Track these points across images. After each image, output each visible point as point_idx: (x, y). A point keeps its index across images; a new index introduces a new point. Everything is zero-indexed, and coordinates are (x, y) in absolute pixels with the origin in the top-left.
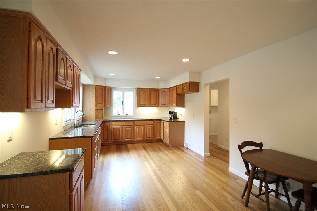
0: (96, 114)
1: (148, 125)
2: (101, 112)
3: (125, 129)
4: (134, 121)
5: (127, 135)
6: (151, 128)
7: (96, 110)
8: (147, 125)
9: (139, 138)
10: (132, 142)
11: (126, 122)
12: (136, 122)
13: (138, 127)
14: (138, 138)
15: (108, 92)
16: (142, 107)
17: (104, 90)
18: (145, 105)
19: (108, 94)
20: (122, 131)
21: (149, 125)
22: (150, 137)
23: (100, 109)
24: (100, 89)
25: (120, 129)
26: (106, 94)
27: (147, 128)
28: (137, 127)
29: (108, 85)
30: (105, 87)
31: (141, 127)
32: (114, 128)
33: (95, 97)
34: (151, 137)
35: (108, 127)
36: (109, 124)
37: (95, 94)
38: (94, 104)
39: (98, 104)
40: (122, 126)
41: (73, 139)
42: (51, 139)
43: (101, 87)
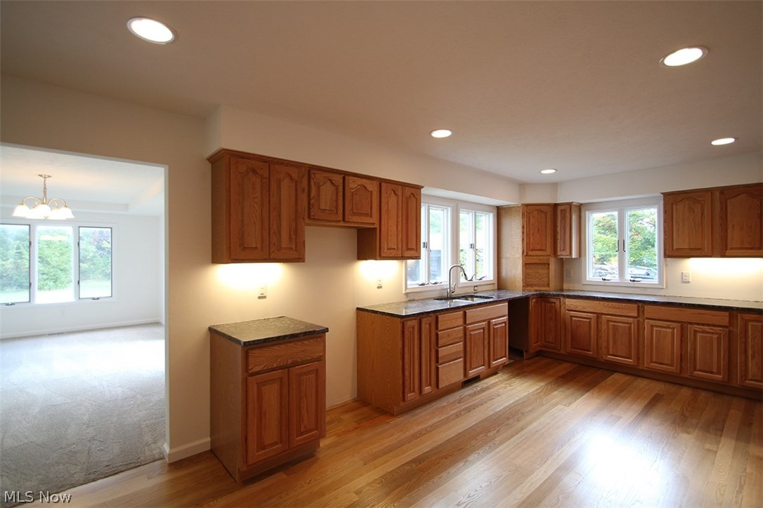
0: (526, 276)
1: (703, 325)
2: (542, 271)
3: (608, 324)
4: (640, 305)
5: (614, 343)
6: (715, 336)
7: (526, 265)
8: (698, 324)
9: (661, 364)
10: (634, 372)
11: (610, 304)
12: (646, 307)
13: (657, 326)
14: (655, 362)
15: (564, 218)
16: (692, 259)
17: (549, 215)
18: (699, 249)
19: (565, 224)
20: (598, 330)
21: (708, 325)
22: (712, 373)
23: (539, 262)
24: (535, 213)
25: (590, 322)
26: (559, 224)
27: (699, 335)
28: (652, 326)
29: (561, 199)
30: (556, 205)
31: (668, 327)
32: (571, 317)
33: (523, 233)
34: (715, 370)
35: (556, 310)
36: (558, 303)
37: (523, 227)
38: (520, 251)
39: (532, 250)
40: (599, 315)
41: (379, 316)
42: (358, 309)
43: (539, 207)
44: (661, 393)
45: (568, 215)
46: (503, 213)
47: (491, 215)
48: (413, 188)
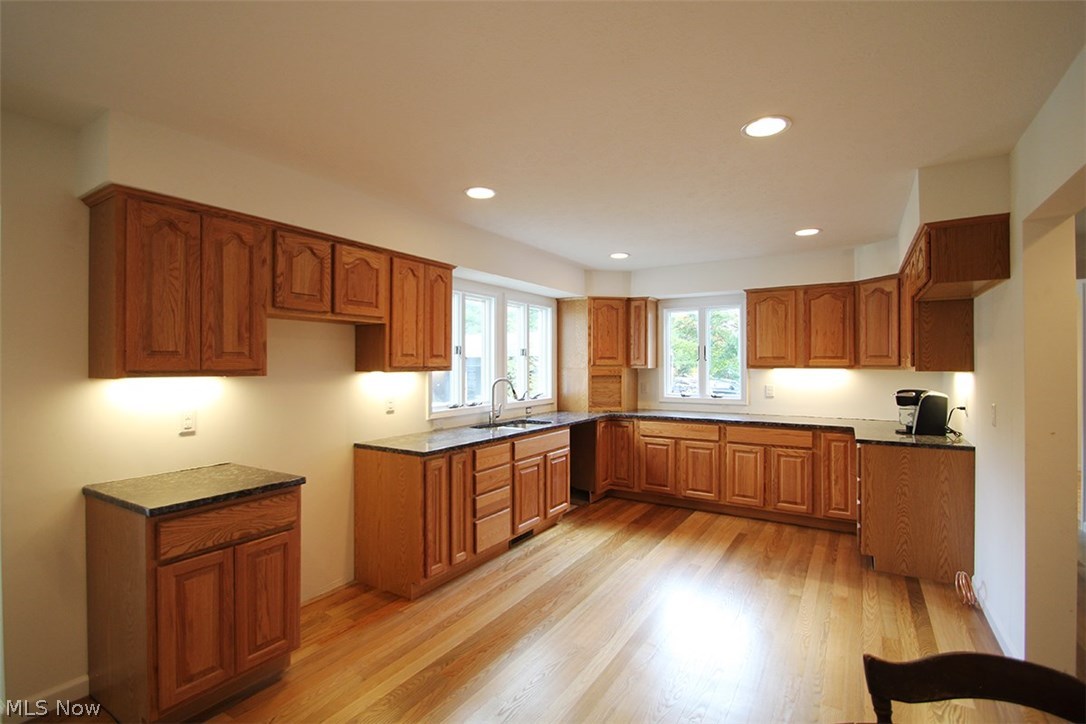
0: (593, 392)
1: (787, 447)
2: (613, 386)
3: (687, 451)
4: (722, 425)
5: (694, 474)
6: (799, 460)
7: (593, 378)
8: (781, 447)
9: (744, 496)
10: (716, 509)
11: (690, 425)
12: (728, 428)
13: (739, 451)
14: (738, 495)
15: (638, 316)
16: (775, 370)
17: (621, 312)
18: (783, 358)
19: (639, 325)
20: (676, 459)
21: (792, 448)
22: (796, 503)
23: (609, 373)
24: (605, 309)
25: (667, 450)
26: (632, 325)
27: (782, 459)
28: (734, 451)
29: (636, 292)
30: (629, 300)
31: (751, 452)
32: (646, 444)
33: (589, 335)
34: (799, 500)
35: (628, 436)
36: (631, 427)
37: (590, 328)
38: (587, 359)
39: (601, 358)
40: (677, 440)
41: (389, 454)
42: (357, 446)
43: (609, 302)
44: (744, 532)
45: (643, 313)
46: (564, 307)
47: (550, 310)
48: (440, 267)
